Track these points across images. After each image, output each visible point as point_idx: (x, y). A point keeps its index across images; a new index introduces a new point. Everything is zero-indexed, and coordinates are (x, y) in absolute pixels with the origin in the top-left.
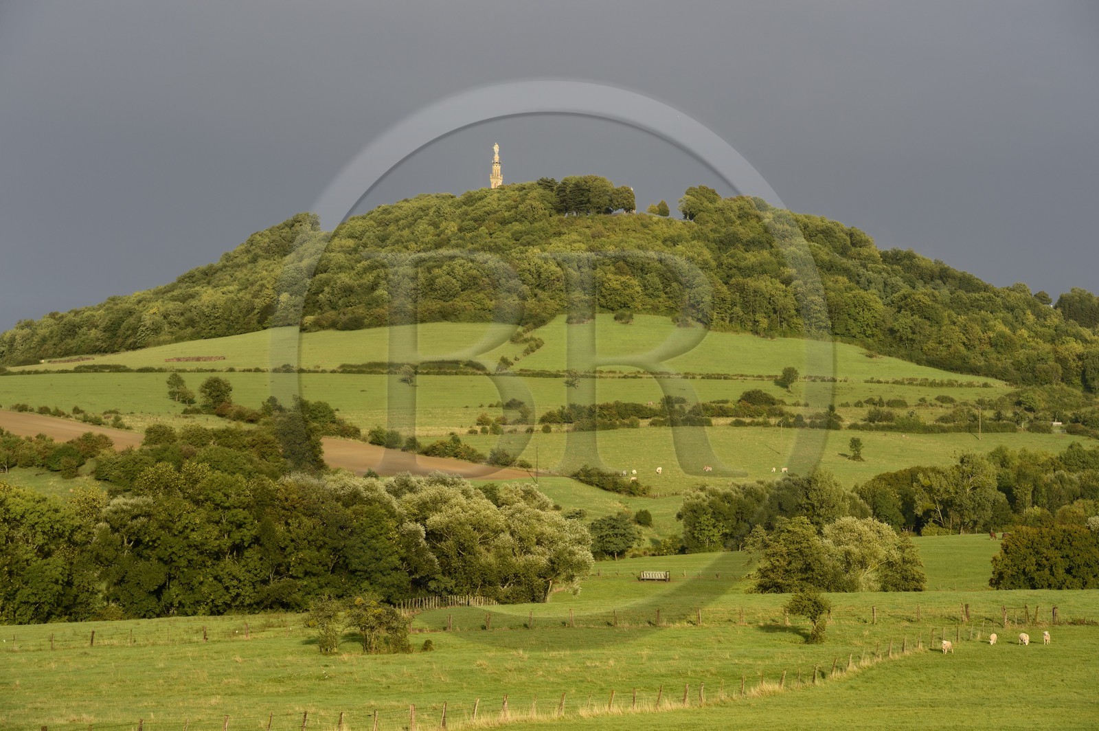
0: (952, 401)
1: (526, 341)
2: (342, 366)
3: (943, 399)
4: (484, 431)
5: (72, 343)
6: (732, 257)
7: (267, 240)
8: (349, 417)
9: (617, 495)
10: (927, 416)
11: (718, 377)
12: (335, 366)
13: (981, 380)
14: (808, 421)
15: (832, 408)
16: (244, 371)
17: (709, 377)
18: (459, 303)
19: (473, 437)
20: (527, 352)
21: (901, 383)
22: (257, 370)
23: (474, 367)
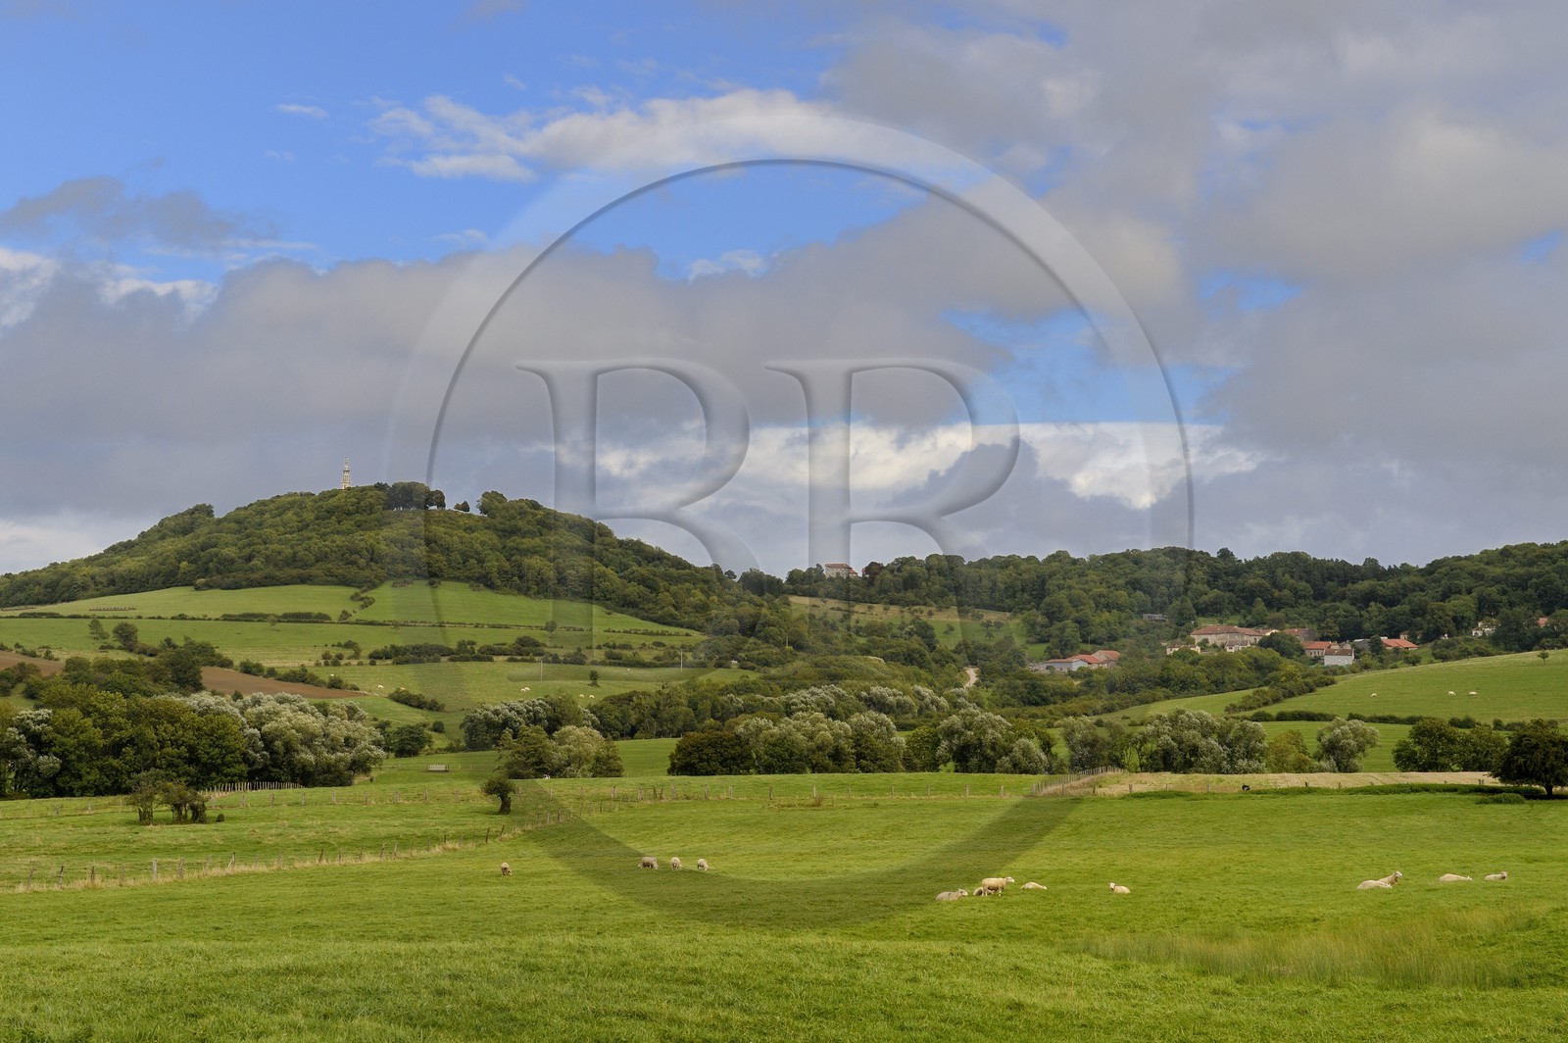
0: (664, 645)
1: (362, 599)
2: (224, 615)
3: (659, 644)
4: (326, 664)
5: (20, 596)
6: (513, 541)
7: (173, 523)
8: (227, 653)
9: (420, 710)
10: (646, 656)
11: (500, 627)
12: (219, 615)
13: (684, 631)
14: (562, 658)
15: (579, 650)
16: (150, 618)
17: (494, 627)
18: (313, 571)
19: (317, 668)
20: (363, 607)
21: (630, 632)
22: (159, 618)
23: (322, 618)
